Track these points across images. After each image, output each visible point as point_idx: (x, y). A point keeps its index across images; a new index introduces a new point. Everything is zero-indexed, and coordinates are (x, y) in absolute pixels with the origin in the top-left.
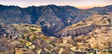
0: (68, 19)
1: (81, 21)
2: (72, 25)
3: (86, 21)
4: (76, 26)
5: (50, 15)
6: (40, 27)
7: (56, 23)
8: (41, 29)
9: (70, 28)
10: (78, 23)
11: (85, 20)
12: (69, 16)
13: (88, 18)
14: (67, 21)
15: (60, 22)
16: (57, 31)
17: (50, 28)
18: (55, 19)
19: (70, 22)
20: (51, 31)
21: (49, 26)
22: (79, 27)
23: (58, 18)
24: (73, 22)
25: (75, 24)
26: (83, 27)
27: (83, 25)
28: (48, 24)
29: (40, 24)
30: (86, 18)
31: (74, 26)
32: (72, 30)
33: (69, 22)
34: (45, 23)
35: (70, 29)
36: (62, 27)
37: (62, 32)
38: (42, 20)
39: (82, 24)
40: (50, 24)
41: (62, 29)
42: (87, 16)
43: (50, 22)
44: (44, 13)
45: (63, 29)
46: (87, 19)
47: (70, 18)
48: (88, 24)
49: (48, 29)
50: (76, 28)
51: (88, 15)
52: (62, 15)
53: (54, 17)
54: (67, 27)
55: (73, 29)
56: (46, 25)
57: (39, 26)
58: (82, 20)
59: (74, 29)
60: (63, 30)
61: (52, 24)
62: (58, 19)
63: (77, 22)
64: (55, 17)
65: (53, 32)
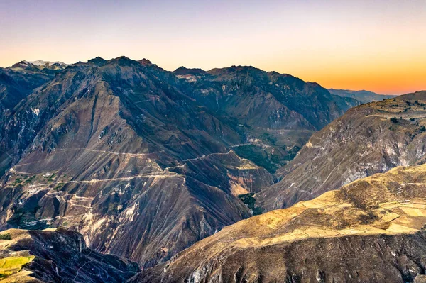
0: (236, 173)
1: (331, 193)
2: (263, 218)
3: (374, 192)
4: (292, 225)
5: (101, 148)
6: (16, 248)
7: (143, 203)
8: (30, 259)
9: (245, 233)
10: (308, 204)
11: (364, 185)
12: (238, 151)
13: (393, 170)
14: (227, 188)
15: (176, 192)
16: (158, 255)
17: (100, 239)
18: (135, 172)
19: (244, 191)
20: (111, 259)
21: (92, 225)
22: (314, 232)
23: (164, 167)
24: (272, 194)
25: (285, 206)
26: (343, 239)
27: (345, 225)
28: (89, 216)
29: (15, 222)
30: (368, 172)
31: (272, 226)
32: (264, 249)
33: (239, 190)
34: (57, 208)
35: (243, 243)
36: (187, 225)
37: (190, 265)
38: (31, 190)
39: (340, 213)
40: (102, 210)
41: (190, 244)
42: (385, 157)
43: (102, 199)
44: (55, 124)
45: (198, 239)
46: (382, 178)
47: (248, 166)
48: (388, 217)
49: (86, 251)
50: (289, 237)
51: (390, 151)
52: (187, 147)
53: (130, 155)
54: (226, 231)
55: (265, 243)
56: (68, 221)
57: (8, 237)
58: (335, 184)
59: (275, 240)
60: (200, 245)
61: (117, 213)
62: (159, 175)
63: (297, 198)
64: (140, 155)
65: (124, 266)
